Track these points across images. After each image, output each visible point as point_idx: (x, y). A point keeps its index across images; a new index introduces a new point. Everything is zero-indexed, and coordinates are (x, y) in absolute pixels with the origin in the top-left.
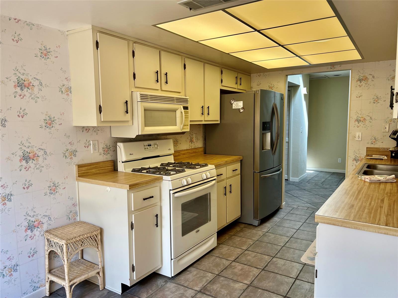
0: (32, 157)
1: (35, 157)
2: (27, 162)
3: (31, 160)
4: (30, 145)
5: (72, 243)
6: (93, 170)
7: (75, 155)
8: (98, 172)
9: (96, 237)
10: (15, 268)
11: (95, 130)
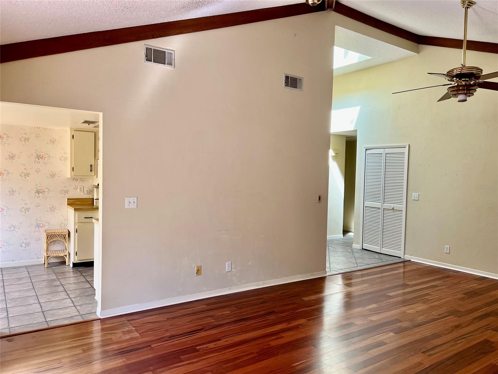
0: (42, 192)
1: (43, 192)
2: (39, 194)
3: (41, 193)
4: (41, 186)
5: (50, 235)
6: (78, 202)
7: (67, 193)
8: (81, 204)
9: (65, 236)
10: (28, 244)
11: (82, 180)
